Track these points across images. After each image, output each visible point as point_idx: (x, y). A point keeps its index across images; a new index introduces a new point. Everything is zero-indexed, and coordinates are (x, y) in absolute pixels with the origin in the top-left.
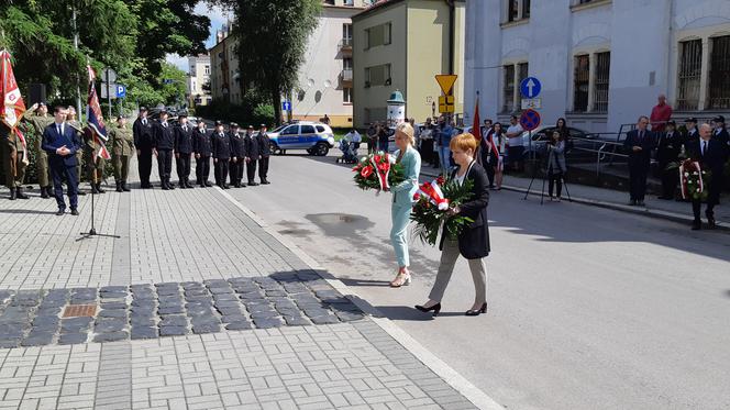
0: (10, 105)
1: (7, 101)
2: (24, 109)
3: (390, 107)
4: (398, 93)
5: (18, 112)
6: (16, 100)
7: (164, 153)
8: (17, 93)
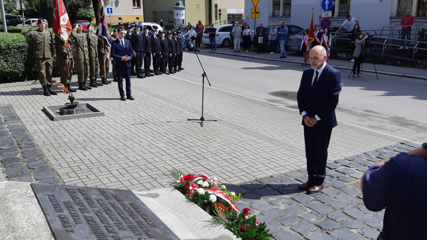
0: (63, 25)
1: (62, 23)
2: (71, 28)
3: (176, 11)
4: (181, 2)
5: (68, 29)
6: (67, 21)
7: (139, 53)
8: (66, 16)
